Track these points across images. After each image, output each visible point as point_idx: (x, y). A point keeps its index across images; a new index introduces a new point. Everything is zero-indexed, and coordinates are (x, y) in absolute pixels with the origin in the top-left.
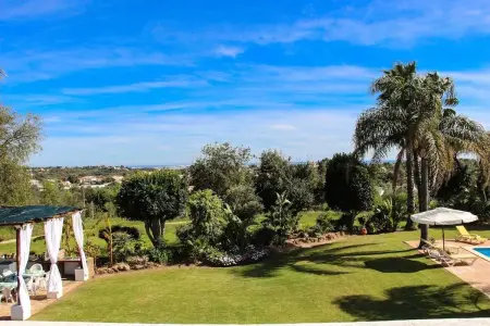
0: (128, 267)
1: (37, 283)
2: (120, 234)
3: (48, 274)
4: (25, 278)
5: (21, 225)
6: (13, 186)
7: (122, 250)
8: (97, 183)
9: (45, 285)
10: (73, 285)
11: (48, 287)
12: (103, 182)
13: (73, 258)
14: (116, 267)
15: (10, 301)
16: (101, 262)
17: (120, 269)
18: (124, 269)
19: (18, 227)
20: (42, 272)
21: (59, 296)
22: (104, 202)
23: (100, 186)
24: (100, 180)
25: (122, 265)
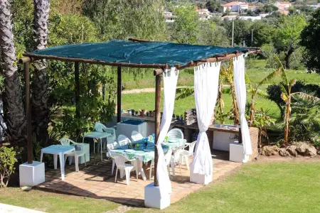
0: (313, 150)
1: (177, 157)
2: (303, 95)
3: (192, 145)
4: (164, 147)
5: (163, 68)
6: (138, 10)
7: (305, 121)
8: (249, 14)
9: (188, 162)
10: (227, 167)
11: (192, 165)
12: (258, 12)
13: (227, 125)
14: (293, 148)
15: (141, 178)
16: (269, 137)
17: (300, 153)
18: (306, 154)
19: (159, 71)
20: (183, 142)
21: (208, 180)
22: (261, 43)
23: (253, 18)
24: (253, 9)
25: (303, 146)
